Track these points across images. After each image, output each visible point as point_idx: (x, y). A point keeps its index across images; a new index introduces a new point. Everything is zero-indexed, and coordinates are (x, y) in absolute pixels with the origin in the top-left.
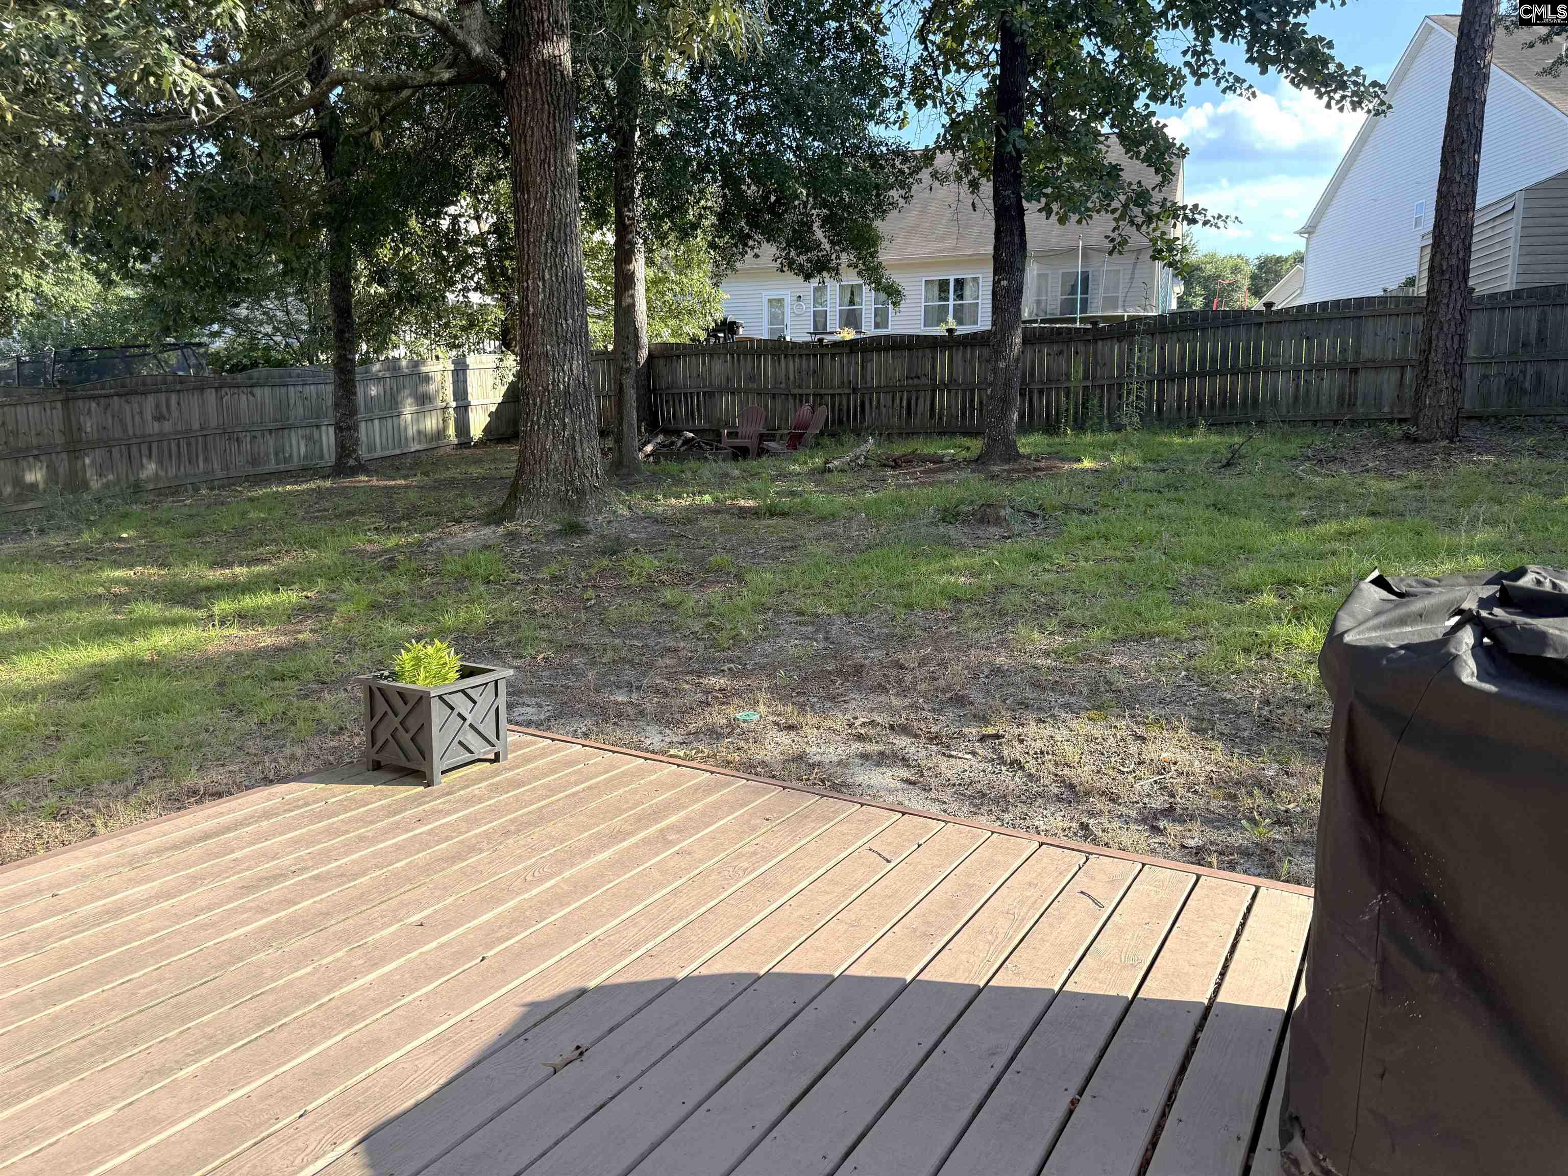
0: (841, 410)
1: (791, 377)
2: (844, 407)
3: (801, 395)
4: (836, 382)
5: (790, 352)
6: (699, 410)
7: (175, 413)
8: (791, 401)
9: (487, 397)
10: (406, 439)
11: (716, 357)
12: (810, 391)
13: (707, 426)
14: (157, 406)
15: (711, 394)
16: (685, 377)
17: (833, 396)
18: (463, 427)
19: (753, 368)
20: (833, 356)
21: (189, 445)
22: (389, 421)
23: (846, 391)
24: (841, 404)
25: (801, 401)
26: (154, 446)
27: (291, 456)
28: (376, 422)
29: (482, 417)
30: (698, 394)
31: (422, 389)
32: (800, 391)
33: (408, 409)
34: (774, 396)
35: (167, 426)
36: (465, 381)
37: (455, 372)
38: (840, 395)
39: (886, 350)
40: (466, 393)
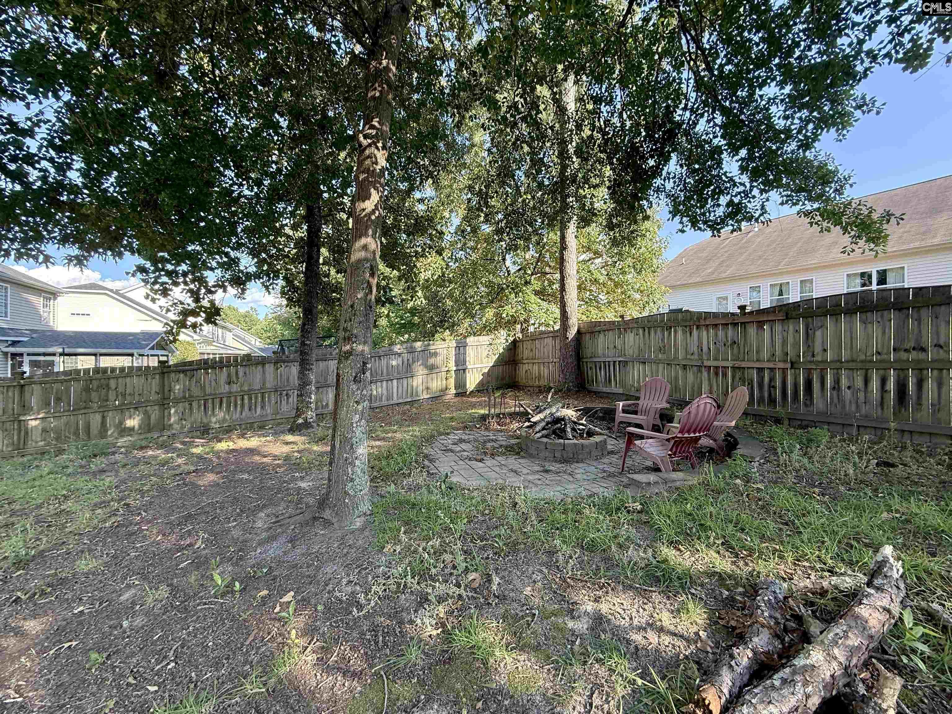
0: (772, 387)
1: (705, 349)
2: (778, 383)
3: (717, 368)
4: (765, 355)
5: (702, 322)
6: (615, 376)
7: (241, 379)
8: (705, 374)
9: (482, 363)
10: (417, 392)
11: (629, 331)
12: (729, 364)
13: (621, 391)
14: (229, 375)
15: (625, 363)
16: (604, 349)
17: (760, 370)
18: (460, 384)
19: (663, 340)
20: (761, 324)
21: (250, 399)
22: (405, 381)
23: (781, 365)
24: (772, 379)
25: (717, 374)
26: (225, 400)
27: (327, 404)
28: (395, 382)
29: (477, 376)
30: (615, 362)
31: (431, 361)
32: (716, 363)
33: (420, 371)
34: (685, 367)
35: (235, 388)
36: (465, 354)
37: (458, 347)
38: (772, 370)
39: (850, 312)
40: (465, 361)
